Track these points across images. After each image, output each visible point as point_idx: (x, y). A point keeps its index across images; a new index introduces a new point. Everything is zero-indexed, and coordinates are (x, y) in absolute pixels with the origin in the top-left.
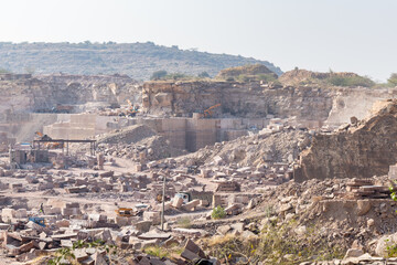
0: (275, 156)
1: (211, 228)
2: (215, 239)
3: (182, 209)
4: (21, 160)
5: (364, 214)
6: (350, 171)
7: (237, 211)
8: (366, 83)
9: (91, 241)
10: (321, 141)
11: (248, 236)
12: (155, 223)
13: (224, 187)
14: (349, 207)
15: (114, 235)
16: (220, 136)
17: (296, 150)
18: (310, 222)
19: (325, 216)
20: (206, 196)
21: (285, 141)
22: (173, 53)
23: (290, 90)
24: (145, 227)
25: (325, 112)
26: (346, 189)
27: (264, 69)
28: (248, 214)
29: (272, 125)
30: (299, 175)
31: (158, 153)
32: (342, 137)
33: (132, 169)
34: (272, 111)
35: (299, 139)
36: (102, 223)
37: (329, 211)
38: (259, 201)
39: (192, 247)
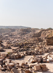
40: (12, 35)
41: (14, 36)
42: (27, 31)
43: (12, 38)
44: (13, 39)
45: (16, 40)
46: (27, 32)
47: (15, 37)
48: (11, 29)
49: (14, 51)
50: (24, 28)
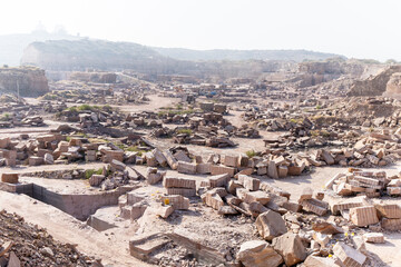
0: (342, 87)
1: (315, 112)
2: (316, 117)
3: (307, 105)
4: (257, 87)
5: (372, 109)
6: (369, 93)
7: (325, 107)
8: (377, 63)
9: (273, 116)
10: (358, 83)
11: (328, 116)
12: (296, 110)
13: (322, 98)
14: (366, 107)
15: (281, 114)
16: (324, 81)
17: (350, 86)
18: (350, 112)
19: (356, 110)
20: (315, 101)
21: (346, 82)
22: (311, 53)
23: (349, 65)
24: (292, 112)
25: (361, 72)
26: (365, 101)
27: (341, 58)
28: (329, 108)
29: (342, 77)
30: (350, 94)
31: (302, 85)
32: (366, 82)
33: (293, 91)
34: (342, 72)
35: (351, 82)
36: (278, 110)
37: (358, 108)
38: (333, 103)
39: (306, 119)
40: (264, 87)
41: (273, 89)
42: (327, 72)
43: (264, 97)
44: (269, 100)
45: (282, 107)
46: (326, 76)
47: (275, 92)
48: (262, 62)
49: (272, 147)
50: (316, 59)
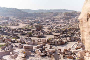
40: (54, 20)
41: (56, 21)
42: (72, 16)
43: (54, 23)
45: (59, 26)
46: (72, 17)
47: (57, 22)
48: (53, 13)
50: (69, 12)
